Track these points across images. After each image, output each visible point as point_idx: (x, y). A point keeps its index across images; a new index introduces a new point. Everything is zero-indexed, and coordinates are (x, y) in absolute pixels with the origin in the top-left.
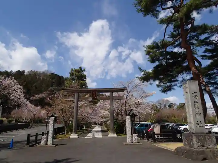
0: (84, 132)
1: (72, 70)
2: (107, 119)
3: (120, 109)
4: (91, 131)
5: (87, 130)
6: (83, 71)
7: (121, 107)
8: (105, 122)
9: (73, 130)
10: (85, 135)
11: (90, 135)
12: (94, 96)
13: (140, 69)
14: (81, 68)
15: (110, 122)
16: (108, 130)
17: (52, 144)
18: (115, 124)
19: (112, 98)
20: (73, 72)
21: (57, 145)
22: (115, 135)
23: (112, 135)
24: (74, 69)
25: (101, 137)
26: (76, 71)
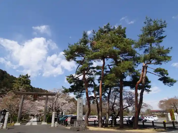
0: (23, 122)
1: (20, 76)
2: (42, 113)
3: (52, 106)
4: (29, 121)
5: (25, 120)
6: (28, 77)
7: (53, 105)
8: (40, 114)
9: (17, 120)
10: (25, 124)
11: (28, 124)
12: (35, 97)
13: (63, 87)
14: (27, 75)
15: (44, 114)
16: (42, 121)
17: (6, 128)
18: (47, 116)
19: (47, 99)
20: (21, 77)
21: (9, 129)
22: (46, 123)
23: (44, 123)
24: (21, 75)
25: (37, 125)
26: (23, 77)
